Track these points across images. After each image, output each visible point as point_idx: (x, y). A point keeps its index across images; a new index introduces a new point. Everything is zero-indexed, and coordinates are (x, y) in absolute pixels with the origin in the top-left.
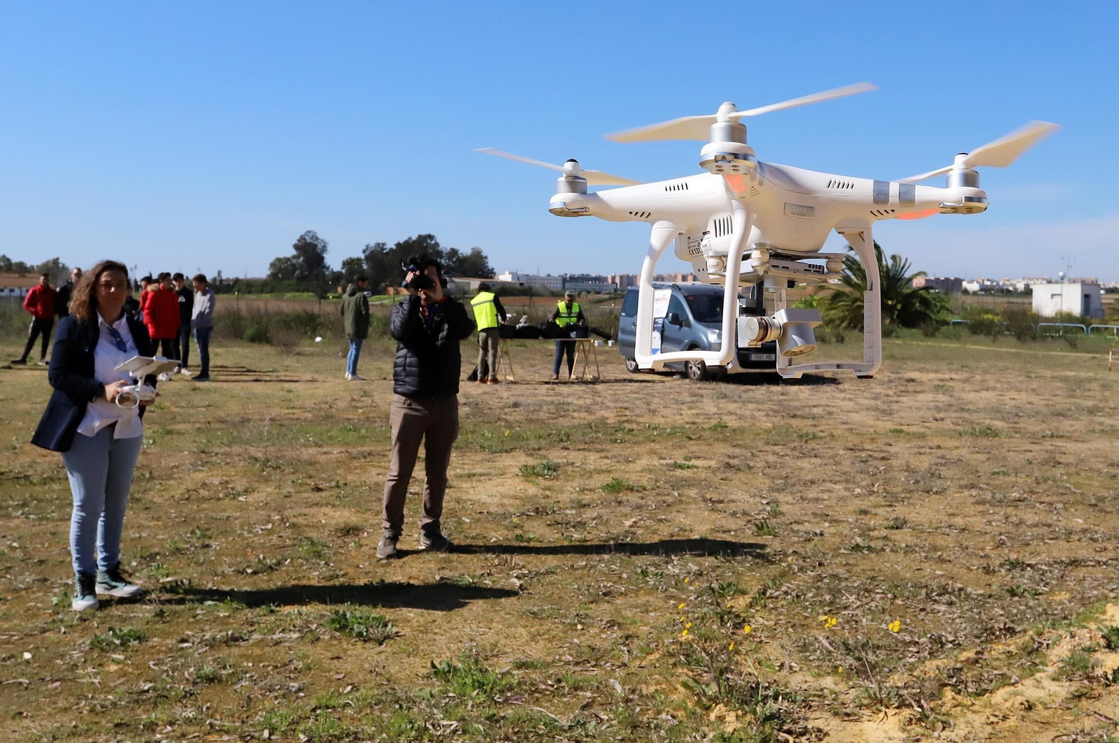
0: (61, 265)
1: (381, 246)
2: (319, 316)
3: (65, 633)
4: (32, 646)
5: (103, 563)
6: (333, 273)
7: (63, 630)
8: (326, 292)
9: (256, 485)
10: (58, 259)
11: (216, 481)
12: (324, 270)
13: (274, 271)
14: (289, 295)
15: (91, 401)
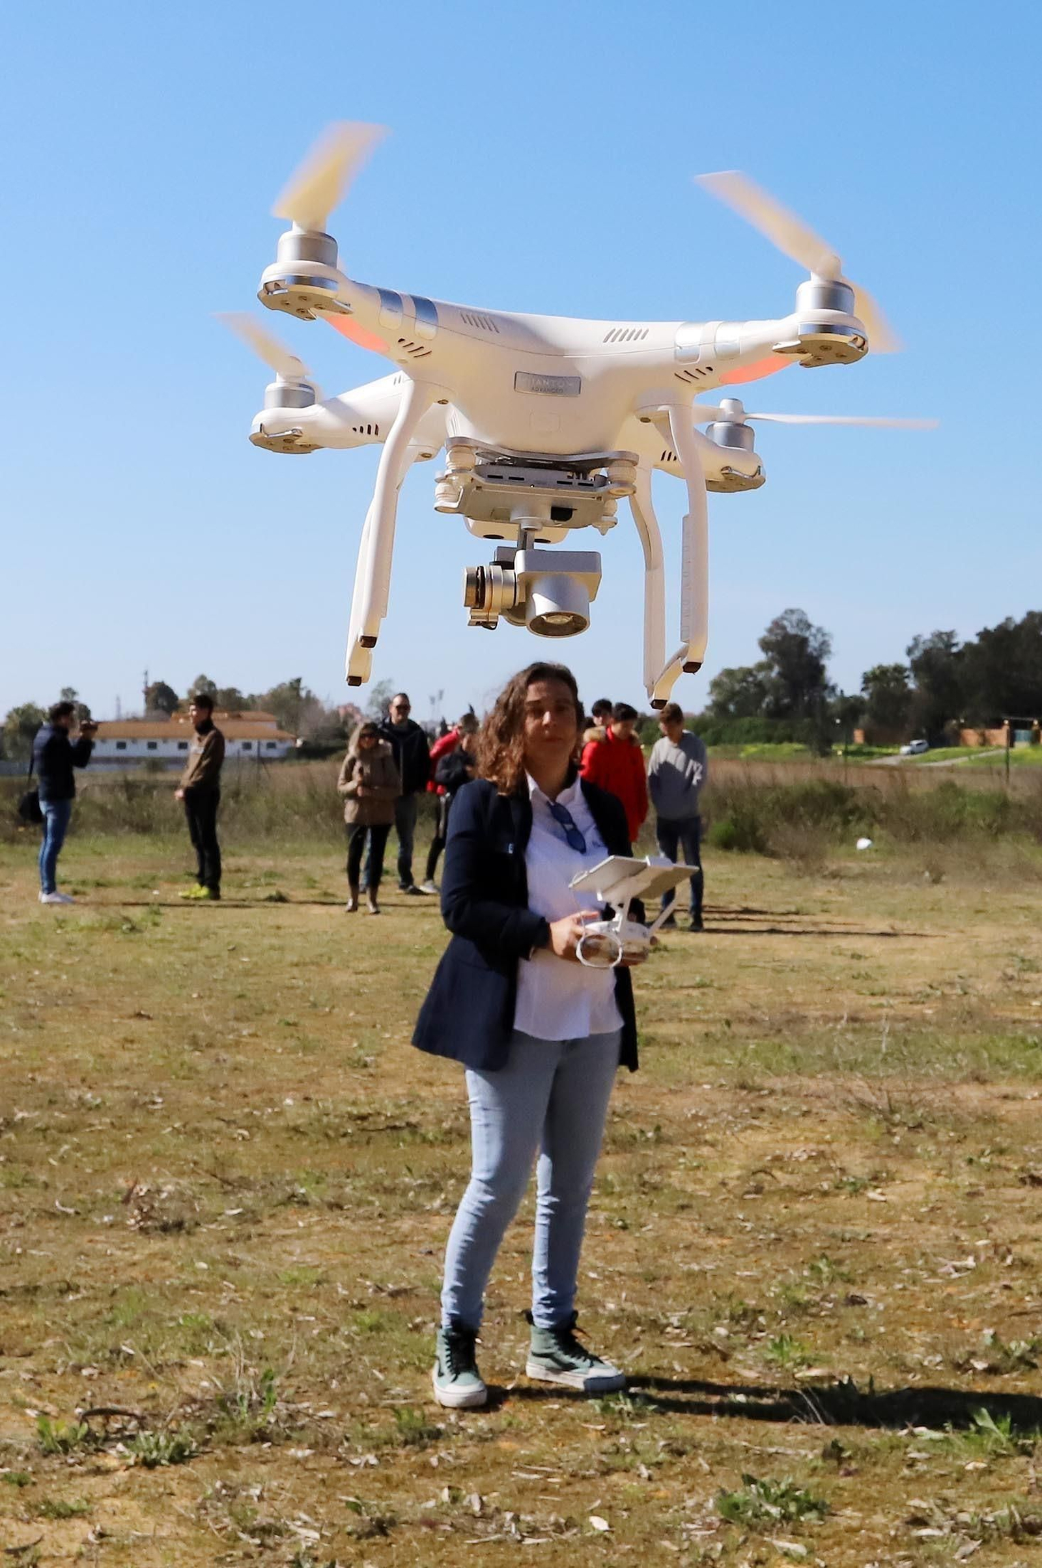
0: (303, 694)
1: (946, 639)
2: (853, 792)
3: (650, 1479)
4: (598, 1503)
5: (543, 1310)
6: (844, 699)
7: (645, 1472)
8: (829, 742)
9: (892, 1165)
10: (298, 681)
11: (800, 1152)
12: (826, 693)
13: (721, 698)
14: (751, 749)
15: (527, 959)
